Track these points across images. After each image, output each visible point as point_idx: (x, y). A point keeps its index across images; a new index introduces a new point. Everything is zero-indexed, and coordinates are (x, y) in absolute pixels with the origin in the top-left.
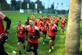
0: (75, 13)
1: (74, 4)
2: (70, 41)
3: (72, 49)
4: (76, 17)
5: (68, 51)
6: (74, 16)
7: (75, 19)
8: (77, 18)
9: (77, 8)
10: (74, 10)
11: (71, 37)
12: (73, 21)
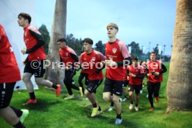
0: (182, 38)
1: (181, 23)
2: (175, 85)
3: (178, 98)
4: (185, 43)
5: (172, 103)
6: (181, 43)
7: (184, 47)
8: (187, 45)
9: (187, 30)
10: (182, 33)
11: (176, 77)
12: (180, 50)
